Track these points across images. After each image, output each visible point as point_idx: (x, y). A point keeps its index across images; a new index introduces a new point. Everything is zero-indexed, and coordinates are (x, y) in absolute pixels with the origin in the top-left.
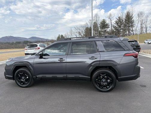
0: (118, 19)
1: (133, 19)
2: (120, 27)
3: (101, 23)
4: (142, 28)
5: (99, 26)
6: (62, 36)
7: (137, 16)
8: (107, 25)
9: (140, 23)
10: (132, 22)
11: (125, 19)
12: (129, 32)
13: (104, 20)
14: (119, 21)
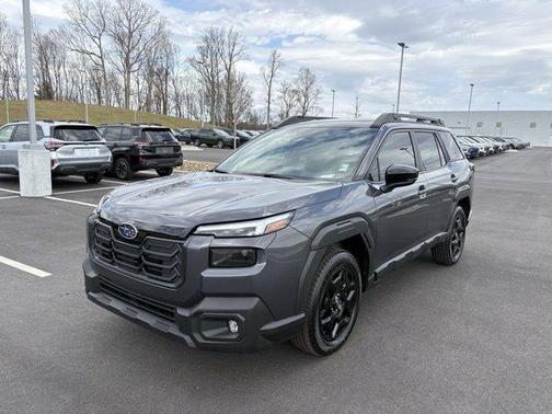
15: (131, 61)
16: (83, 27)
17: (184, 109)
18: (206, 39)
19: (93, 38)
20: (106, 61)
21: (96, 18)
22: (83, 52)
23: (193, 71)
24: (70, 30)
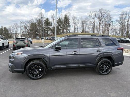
0: (59, 19)
1: (69, 21)
2: (60, 26)
3: (45, 21)
4: (75, 28)
5: (43, 23)
6: (5, 28)
7: (72, 19)
8: (50, 23)
9: (74, 25)
10: (69, 23)
11: (64, 20)
12: (67, 31)
13: (47, 18)
14: (59, 21)
15: (101, 23)
16: (91, 17)
17: (115, 33)
18: (121, 15)
19: (93, 19)
20: (95, 23)
21: (94, 15)
22: (91, 22)
23: (117, 23)
24: (89, 18)
